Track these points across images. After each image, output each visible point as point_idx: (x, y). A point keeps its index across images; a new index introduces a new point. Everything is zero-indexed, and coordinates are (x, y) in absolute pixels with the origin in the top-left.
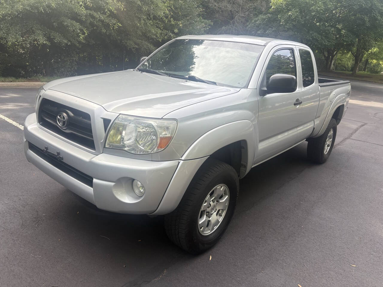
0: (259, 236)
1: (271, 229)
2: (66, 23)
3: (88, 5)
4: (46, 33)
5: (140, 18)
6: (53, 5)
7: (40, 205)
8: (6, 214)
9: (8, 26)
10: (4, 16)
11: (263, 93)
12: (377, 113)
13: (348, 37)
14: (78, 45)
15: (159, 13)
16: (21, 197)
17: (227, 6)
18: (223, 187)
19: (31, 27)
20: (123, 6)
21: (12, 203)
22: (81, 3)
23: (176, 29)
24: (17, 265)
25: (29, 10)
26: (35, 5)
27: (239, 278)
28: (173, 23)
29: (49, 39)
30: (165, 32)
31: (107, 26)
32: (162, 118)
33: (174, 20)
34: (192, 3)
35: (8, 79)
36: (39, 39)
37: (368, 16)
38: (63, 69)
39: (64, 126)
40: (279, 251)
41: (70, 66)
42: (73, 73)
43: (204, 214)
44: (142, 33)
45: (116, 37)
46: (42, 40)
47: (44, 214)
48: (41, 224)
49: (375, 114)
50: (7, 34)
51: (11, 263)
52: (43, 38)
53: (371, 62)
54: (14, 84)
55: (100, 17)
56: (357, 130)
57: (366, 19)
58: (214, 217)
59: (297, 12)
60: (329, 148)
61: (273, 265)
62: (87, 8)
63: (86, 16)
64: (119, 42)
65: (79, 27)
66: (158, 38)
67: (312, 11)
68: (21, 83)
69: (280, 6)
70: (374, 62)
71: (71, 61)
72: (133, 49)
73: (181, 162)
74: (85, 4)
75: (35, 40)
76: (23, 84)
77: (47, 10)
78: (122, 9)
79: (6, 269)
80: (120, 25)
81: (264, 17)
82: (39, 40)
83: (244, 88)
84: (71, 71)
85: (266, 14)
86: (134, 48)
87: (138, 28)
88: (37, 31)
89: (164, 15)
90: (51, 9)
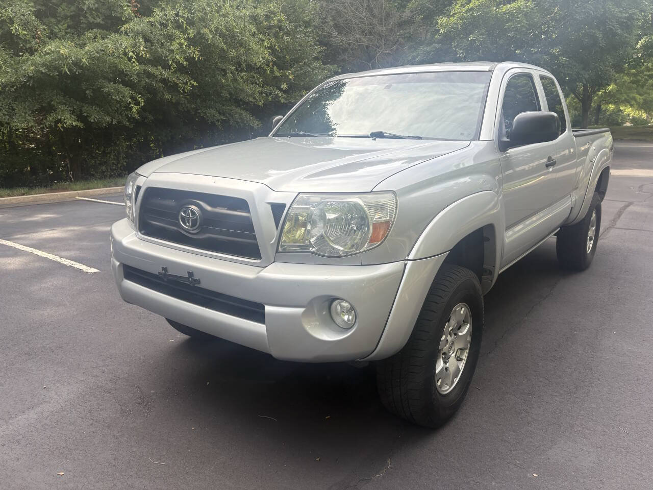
0: (525, 391)
1: (541, 379)
2: (107, 89)
3: (142, 55)
4: (75, 109)
5: (224, 70)
6: (84, 60)
7: (140, 377)
8: (87, 396)
9: (10, 103)
10: (4, 86)
11: (503, 147)
12: (642, 186)
13: (571, 68)
14: (128, 123)
15: (256, 60)
16: (104, 368)
17: (360, 39)
18: (463, 309)
19: (49, 100)
20: (197, 53)
21: (92, 378)
22: (131, 54)
23: (283, 84)
24: (136, 475)
25: (45, 73)
26: (53, 64)
27: (518, 460)
28: (277, 74)
29: (81, 117)
30: (267, 89)
31: (173, 88)
32: (372, 191)
33: (279, 68)
34: (306, 39)
35: (17, 191)
36: (65, 119)
37: (601, 29)
38: (104, 168)
39: (195, 228)
40: (569, 412)
41: (114, 162)
42: (120, 172)
43: (440, 358)
44: (230, 94)
45: (187, 105)
46: (70, 121)
47: (152, 391)
48: (153, 406)
49: (639, 187)
50: (11, 117)
51: (124, 474)
52: (71, 117)
53: (607, 109)
54: (29, 198)
55: (161, 73)
56: (622, 214)
57: (599, 35)
58: (452, 363)
59: (483, 34)
60: (592, 242)
61: (567, 434)
62: (141, 60)
63: (138, 75)
64: (193, 113)
65: (129, 93)
66: (257, 101)
67: (508, 30)
68: (41, 195)
69: (453, 28)
70: (611, 109)
71: (116, 152)
72: (217, 123)
73: (409, 264)
74: (137, 55)
75: (60, 121)
76: (42, 197)
77: (75, 70)
78: (197, 59)
79: (120, 484)
80: (195, 84)
81: (428, 49)
82: (65, 121)
83: (473, 140)
84: (117, 169)
85: (430, 44)
86: (218, 121)
87: (222, 86)
88: (60, 106)
89: (264, 62)
90: (81, 67)
